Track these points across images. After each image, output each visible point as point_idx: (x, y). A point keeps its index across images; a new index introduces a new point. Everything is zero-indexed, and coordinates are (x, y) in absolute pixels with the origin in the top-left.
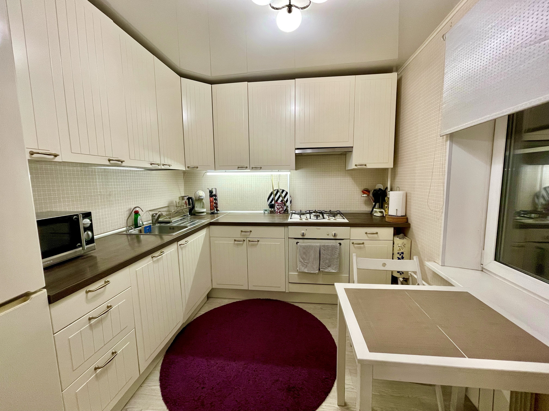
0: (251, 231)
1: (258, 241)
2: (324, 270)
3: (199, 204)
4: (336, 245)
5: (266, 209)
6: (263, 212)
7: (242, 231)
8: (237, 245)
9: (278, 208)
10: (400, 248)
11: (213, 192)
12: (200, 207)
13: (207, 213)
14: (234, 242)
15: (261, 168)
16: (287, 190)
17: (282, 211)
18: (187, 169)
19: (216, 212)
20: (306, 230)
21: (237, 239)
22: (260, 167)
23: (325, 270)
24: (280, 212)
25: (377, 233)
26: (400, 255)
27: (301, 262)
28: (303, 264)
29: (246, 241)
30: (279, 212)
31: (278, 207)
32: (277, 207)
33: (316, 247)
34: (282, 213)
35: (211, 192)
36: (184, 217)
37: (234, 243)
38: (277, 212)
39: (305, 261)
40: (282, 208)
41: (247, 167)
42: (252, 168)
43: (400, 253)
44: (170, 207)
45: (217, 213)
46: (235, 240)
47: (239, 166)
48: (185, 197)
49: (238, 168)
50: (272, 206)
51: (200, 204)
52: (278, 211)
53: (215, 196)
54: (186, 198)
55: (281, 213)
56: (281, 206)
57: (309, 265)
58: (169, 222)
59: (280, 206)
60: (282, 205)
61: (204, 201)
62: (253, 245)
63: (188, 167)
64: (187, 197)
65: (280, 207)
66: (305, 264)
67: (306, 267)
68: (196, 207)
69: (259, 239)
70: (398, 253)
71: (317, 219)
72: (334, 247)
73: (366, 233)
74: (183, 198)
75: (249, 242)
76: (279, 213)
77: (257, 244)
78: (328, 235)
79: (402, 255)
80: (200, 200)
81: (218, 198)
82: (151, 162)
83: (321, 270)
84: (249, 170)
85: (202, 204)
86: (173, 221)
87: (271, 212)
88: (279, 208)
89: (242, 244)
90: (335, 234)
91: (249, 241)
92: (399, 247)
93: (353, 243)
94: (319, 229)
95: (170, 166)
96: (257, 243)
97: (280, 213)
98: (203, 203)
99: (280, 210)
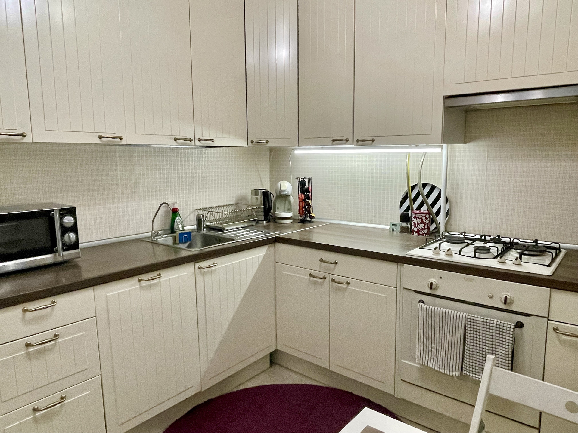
0: (337, 263)
1: (348, 284)
2: (471, 375)
3: (283, 205)
4: (505, 325)
5: (395, 222)
6: (388, 227)
7: (321, 261)
8: (315, 283)
12: (284, 208)
13: (294, 220)
14: (310, 277)
15: (373, 141)
16: (440, 185)
17: (422, 229)
18: (250, 144)
19: (308, 219)
20: (441, 278)
21: (314, 273)
22: (370, 139)
23: (474, 375)
24: (418, 232)
27: (422, 345)
28: (427, 349)
29: (327, 279)
30: (416, 232)
31: (415, 220)
32: (413, 221)
33: (458, 321)
34: (423, 235)
35: (302, 184)
36: (251, 224)
37: (309, 279)
39: (433, 345)
41: (347, 140)
42: (358, 141)
44: (239, 205)
45: (310, 222)
46: (311, 275)
47: (335, 138)
48: (260, 191)
49: (334, 141)
50: (405, 218)
52: (415, 229)
53: (309, 190)
55: (421, 233)
56: (421, 218)
57: (439, 356)
58: (220, 230)
59: (419, 218)
60: (424, 218)
61: (291, 198)
62: (339, 289)
63: (252, 142)
64: (262, 191)
65: (419, 221)
66: (433, 350)
67: (432, 357)
68: (278, 208)
69: (349, 280)
71: (475, 257)
72: (499, 329)
74: (256, 192)
75: (332, 283)
76: (417, 234)
77: (346, 289)
78: (491, 297)
82: (175, 137)
83: (465, 372)
84: (353, 146)
85: (287, 203)
86: (226, 229)
87: (404, 230)
88: (418, 223)
89: (321, 284)
90: (506, 298)
91: (333, 280)
93: (556, 330)
94: (471, 280)
95: (213, 142)
96: (345, 286)
97: (419, 234)
99: (419, 228)
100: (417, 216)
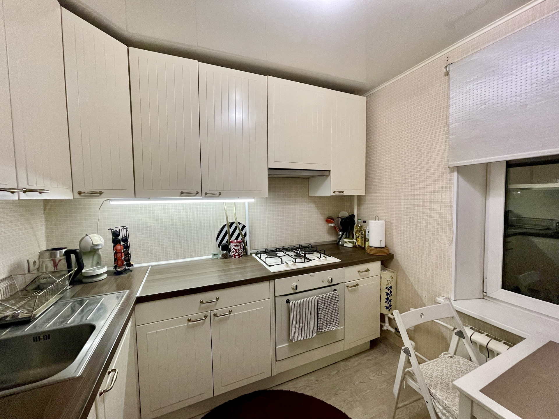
0: (218, 299)
1: (230, 312)
2: (323, 330)
3: (91, 259)
4: (331, 293)
5: (216, 252)
6: (210, 257)
7: (201, 302)
9: (236, 250)
10: (389, 282)
11: (119, 235)
12: (92, 264)
13: (109, 275)
14: (188, 323)
16: (243, 223)
18: (77, 196)
19: (126, 268)
20: (298, 280)
21: (192, 317)
22: (218, 192)
23: (325, 330)
25: (368, 270)
26: (389, 289)
27: (295, 328)
28: (298, 330)
29: (209, 317)
30: (237, 256)
31: (236, 248)
32: (234, 248)
33: (313, 302)
35: (115, 235)
37: (188, 325)
38: (235, 255)
40: (241, 250)
41: (197, 193)
42: (206, 194)
43: (389, 288)
45: (129, 271)
46: (189, 320)
47: (184, 191)
48: (58, 251)
49: (182, 193)
50: (226, 248)
51: (93, 259)
52: (237, 254)
53: (126, 240)
54: (60, 253)
55: (240, 255)
57: (305, 329)
59: (239, 246)
60: (241, 245)
61: (100, 252)
62: (221, 321)
63: (80, 193)
64: (64, 251)
65: (239, 248)
67: (301, 332)
68: (85, 266)
69: (231, 309)
70: (387, 288)
71: (304, 262)
72: (333, 297)
73: (359, 272)
74: (51, 252)
75: (214, 318)
79: (390, 289)
80: (93, 251)
81: (132, 244)
83: (320, 331)
85: (96, 257)
87: (225, 257)
90: (332, 279)
91: (215, 315)
92: (387, 281)
93: (347, 286)
94: (313, 276)
95: (41, 192)
96: (228, 315)
97: (239, 257)
98: (99, 257)
99: (240, 253)
100: (237, 245)
